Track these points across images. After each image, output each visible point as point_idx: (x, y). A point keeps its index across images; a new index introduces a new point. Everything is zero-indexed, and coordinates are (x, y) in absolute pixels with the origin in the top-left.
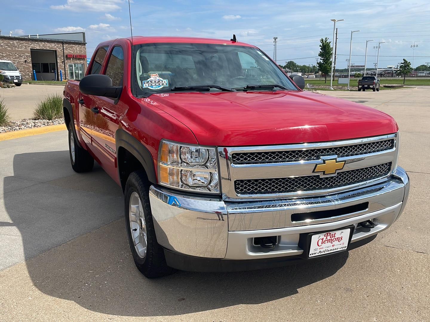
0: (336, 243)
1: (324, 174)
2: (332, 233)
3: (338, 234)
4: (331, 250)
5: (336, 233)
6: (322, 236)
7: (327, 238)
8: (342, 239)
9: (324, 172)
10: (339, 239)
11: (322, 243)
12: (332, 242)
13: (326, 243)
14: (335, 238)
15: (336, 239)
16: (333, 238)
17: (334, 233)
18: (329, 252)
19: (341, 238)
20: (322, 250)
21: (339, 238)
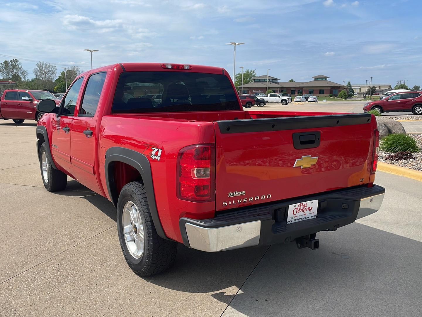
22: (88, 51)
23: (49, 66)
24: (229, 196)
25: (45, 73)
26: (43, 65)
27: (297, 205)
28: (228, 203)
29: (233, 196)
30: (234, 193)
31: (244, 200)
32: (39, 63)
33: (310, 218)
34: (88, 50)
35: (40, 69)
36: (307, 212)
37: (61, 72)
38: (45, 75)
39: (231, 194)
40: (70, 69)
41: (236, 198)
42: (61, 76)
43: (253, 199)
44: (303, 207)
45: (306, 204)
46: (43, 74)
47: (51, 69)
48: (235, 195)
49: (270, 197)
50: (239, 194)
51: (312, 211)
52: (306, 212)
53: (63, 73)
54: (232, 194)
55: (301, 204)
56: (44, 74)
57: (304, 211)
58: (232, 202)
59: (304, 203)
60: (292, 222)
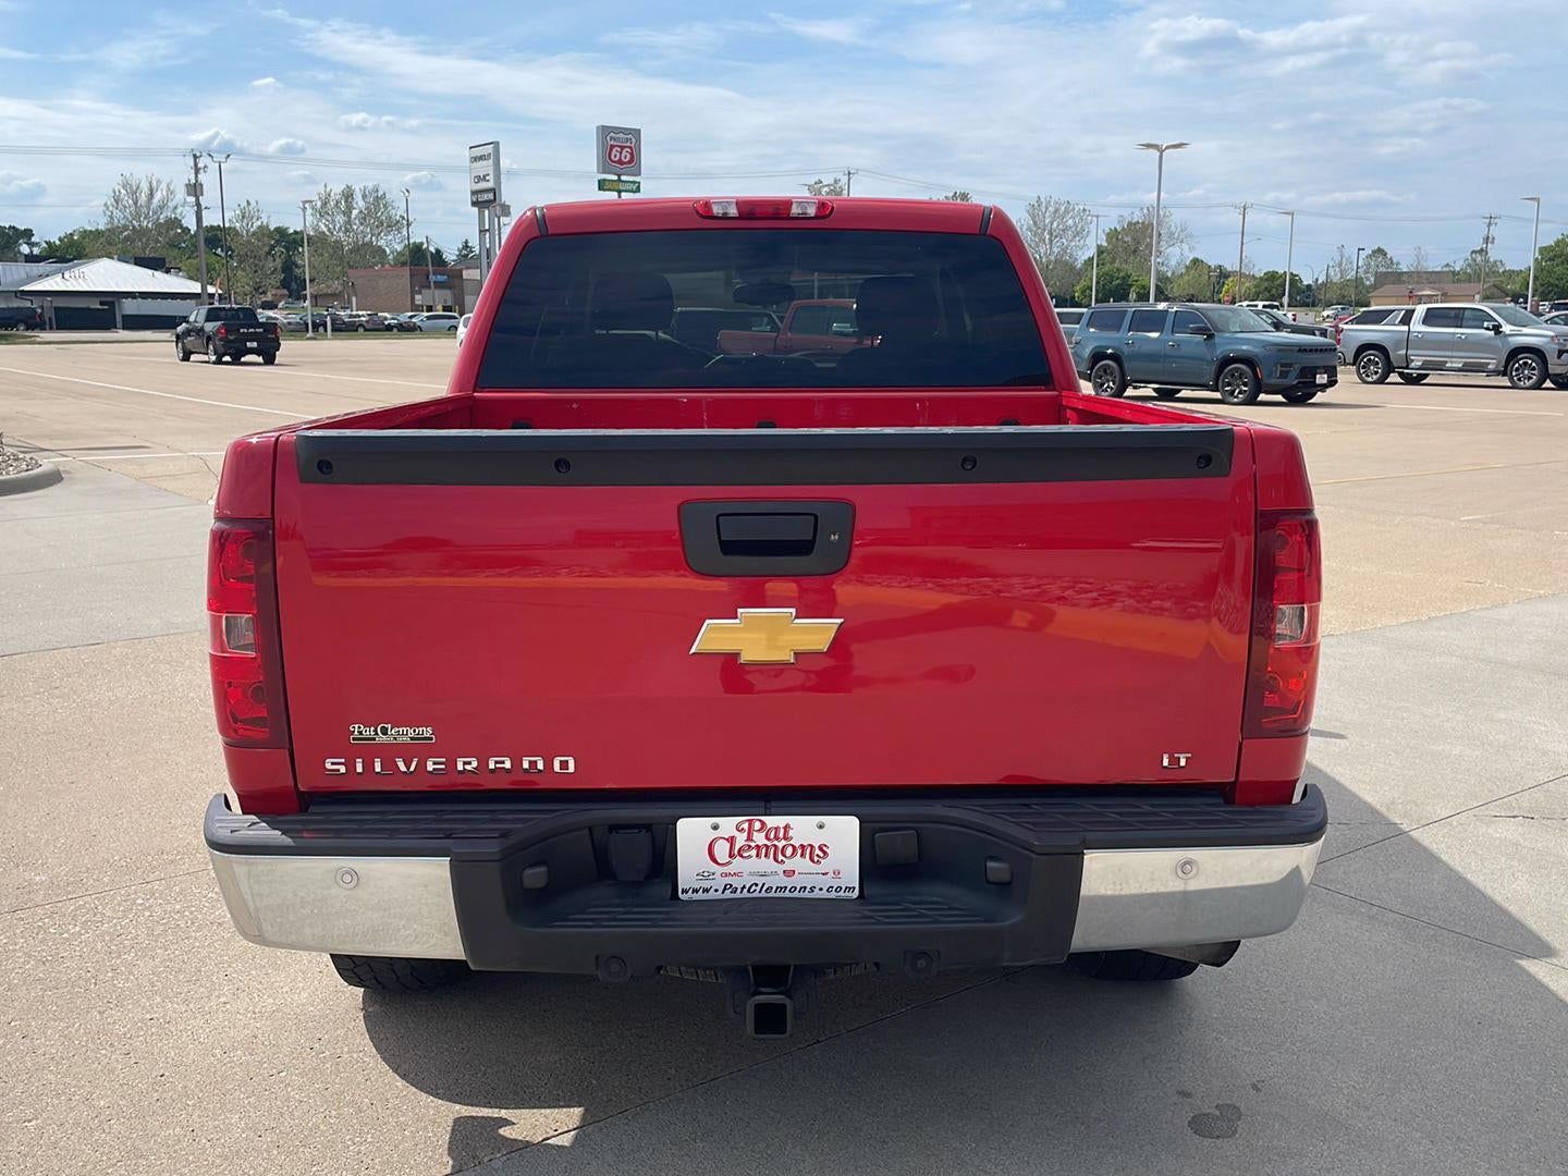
22: (1151, 151)
23: (1067, 211)
24: (354, 739)
25: (1051, 235)
26: (1047, 208)
27: (728, 824)
28: (350, 766)
29: (374, 739)
30: (376, 731)
31: (430, 767)
32: (1034, 202)
33: (817, 894)
34: (1149, 146)
35: (1035, 223)
36: (800, 864)
37: (1107, 230)
38: (1051, 241)
39: (360, 733)
40: (1138, 217)
41: (389, 752)
42: (1105, 244)
43: (475, 764)
44: (768, 838)
45: (787, 828)
46: (1044, 240)
47: (1070, 221)
48: (381, 739)
49: (571, 769)
50: (405, 734)
51: (825, 865)
52: (789, 864)
53: (1113, 235)
54: (368, 732)
55: (750, 821)
56: (1047, 241)
57: (780, 857)
58: (368, 766)
59: (772, 821)
60: (711, 895)
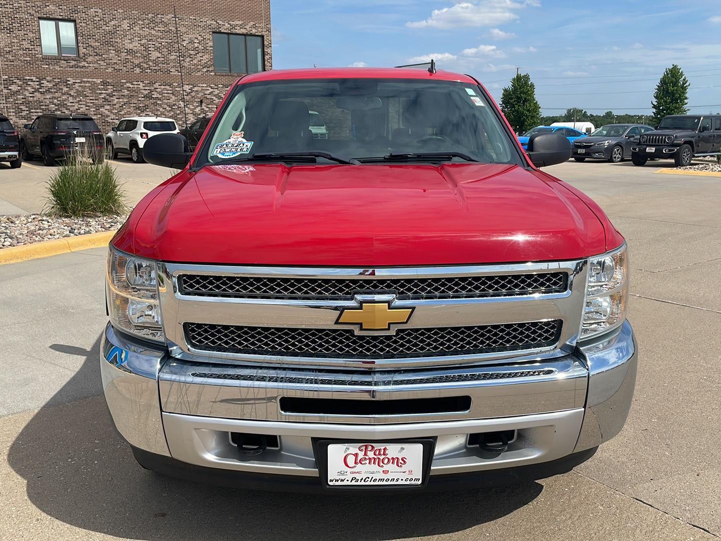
0: (391, 467)
1: (361, 329)
2: (377, 446)
3: (393, 450)
4: (380, 480)
5: (387, 447)
6: (353, 449)
7: (365, 454)
8: (404, 462)
9: (361, 324)
10: (399, 462)
11: (356, 463)
12: (381, 464)
13: (366, 464)
14: (388, 459)
15: (391, 461)
16: (381, 458)
17: (382, 448)
18: (376, 483)
19: (402, 459)
20: (358, 477)
21: (398, 458)
